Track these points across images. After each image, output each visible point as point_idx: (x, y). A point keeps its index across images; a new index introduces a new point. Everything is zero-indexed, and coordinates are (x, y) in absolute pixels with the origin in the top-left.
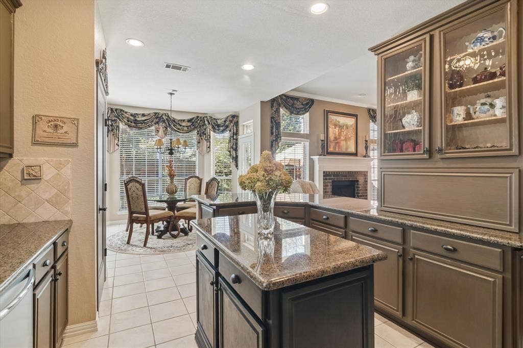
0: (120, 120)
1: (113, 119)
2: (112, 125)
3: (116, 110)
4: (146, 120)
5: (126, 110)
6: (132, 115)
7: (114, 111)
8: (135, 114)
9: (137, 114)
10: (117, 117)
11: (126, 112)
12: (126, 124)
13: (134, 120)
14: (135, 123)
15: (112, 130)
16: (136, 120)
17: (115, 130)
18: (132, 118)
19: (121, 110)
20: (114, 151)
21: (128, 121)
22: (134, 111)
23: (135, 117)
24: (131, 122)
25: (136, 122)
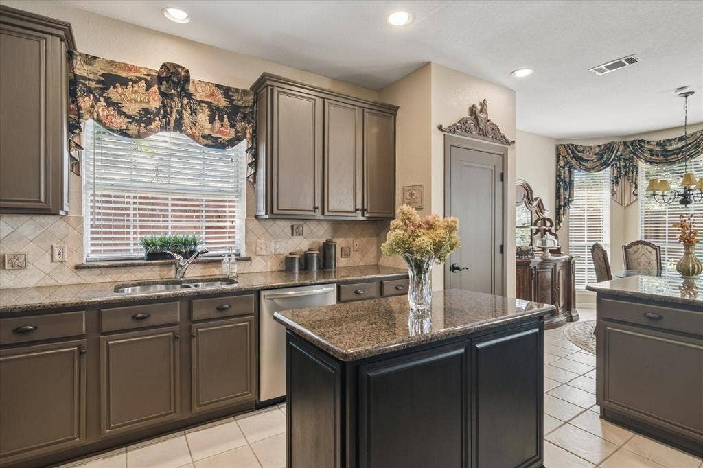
0: (638, 157)
1: (627, 157)
2: (625, 167)
3: (632, 142)
4: (683, 147)
5: (647, 138)
6: (658, 144)
7: (629, 144)
8: (664, 141)
9: (669, 141)
10: (632, 153)
11: (648, 142)
12: (646, 161)
13: (662, 152)
14: (664, 156)
15: (626, 174)
16: (666, 151)
17: (631, 173)
18: (658, 148)
19: (641, 141)
20: (631, 204)
21: (652, 155)
22: (662, 138)
23: (665, 145)
24: (658, 156)
25: (665, 153)
